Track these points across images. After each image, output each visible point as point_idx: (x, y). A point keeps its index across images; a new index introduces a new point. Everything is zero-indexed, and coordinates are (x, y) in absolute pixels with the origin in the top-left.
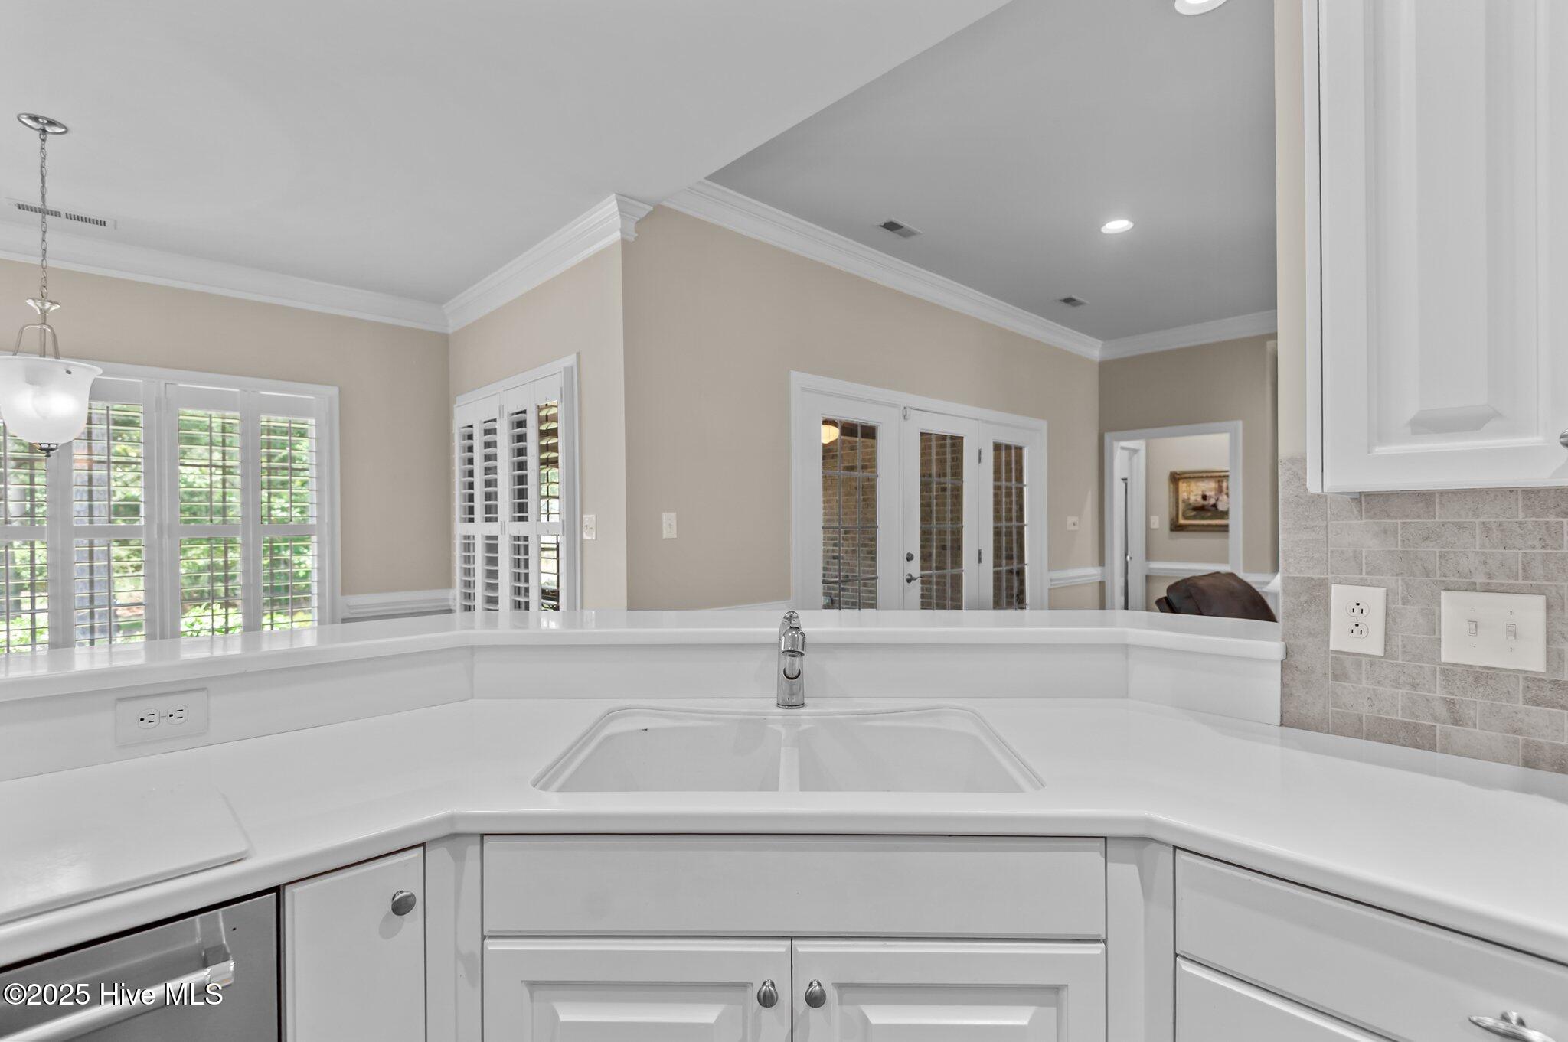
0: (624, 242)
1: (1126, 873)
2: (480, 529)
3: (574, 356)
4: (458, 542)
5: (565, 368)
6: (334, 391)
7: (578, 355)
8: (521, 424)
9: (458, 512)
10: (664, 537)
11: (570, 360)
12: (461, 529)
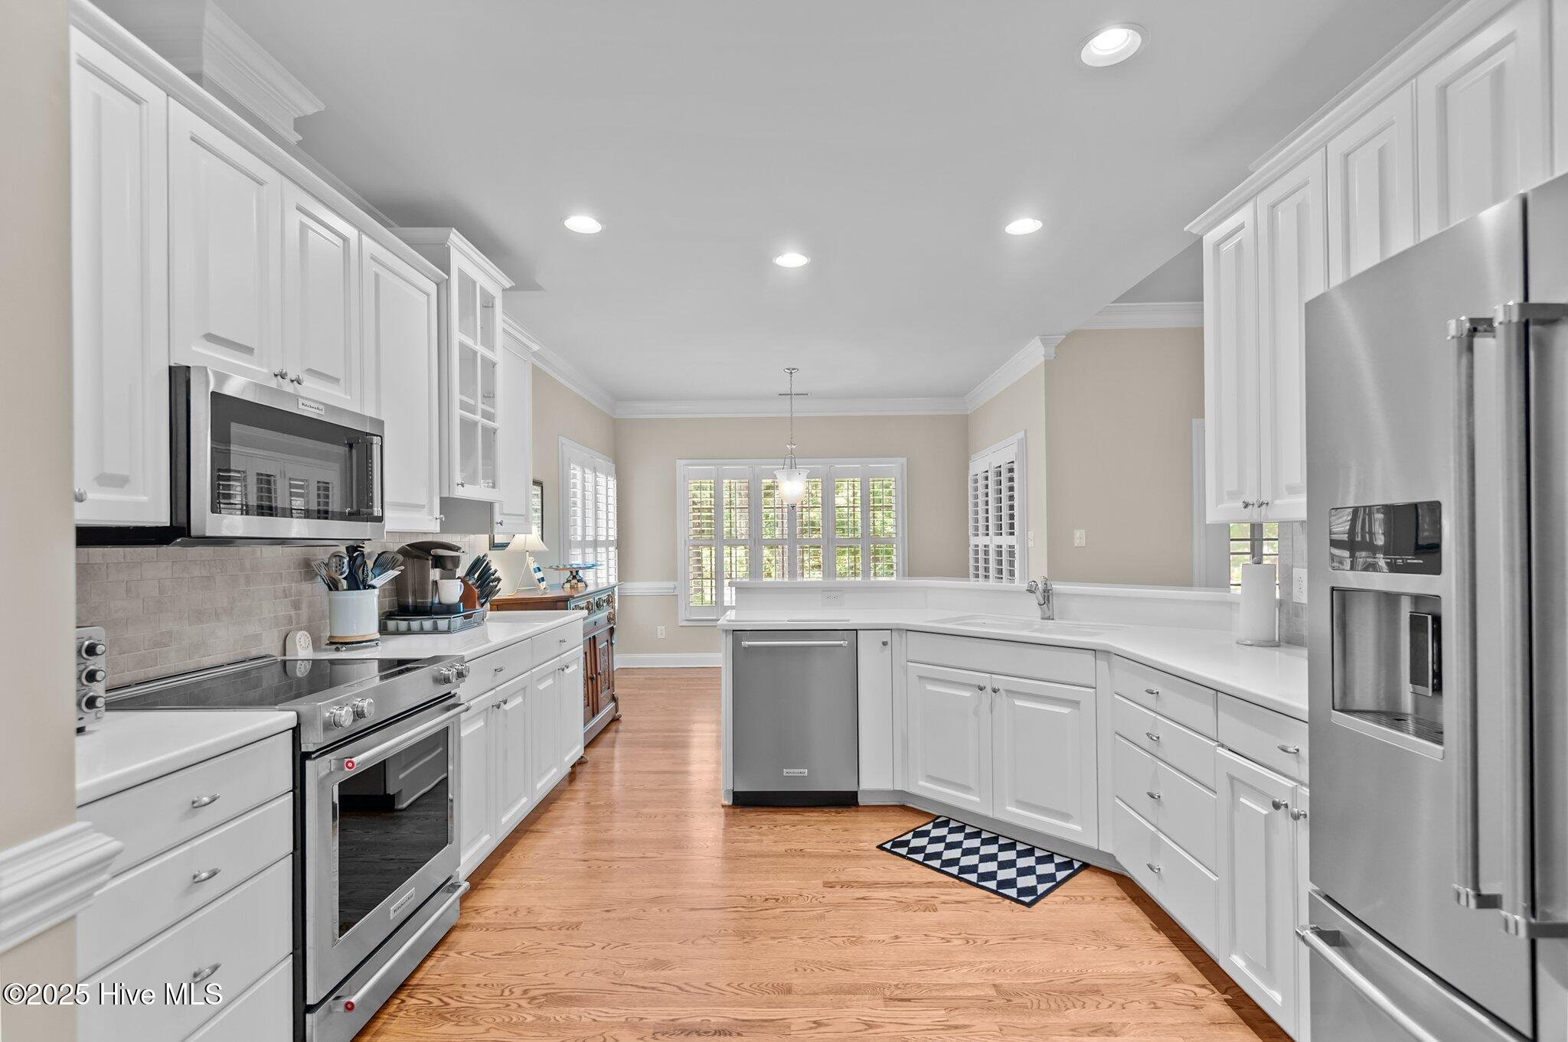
0: (1047, 362)
1: (1102, 664)
2: (982, 541)
3: (1023, 432)
4: (971, 548)
5: (1019, 440)
6: (904, 460)
7: (1026, 431)
8: (1000, 474)
9: (971, 531)
10: (1076, 545)
11: (1021, 435)
12: (973, 541)
